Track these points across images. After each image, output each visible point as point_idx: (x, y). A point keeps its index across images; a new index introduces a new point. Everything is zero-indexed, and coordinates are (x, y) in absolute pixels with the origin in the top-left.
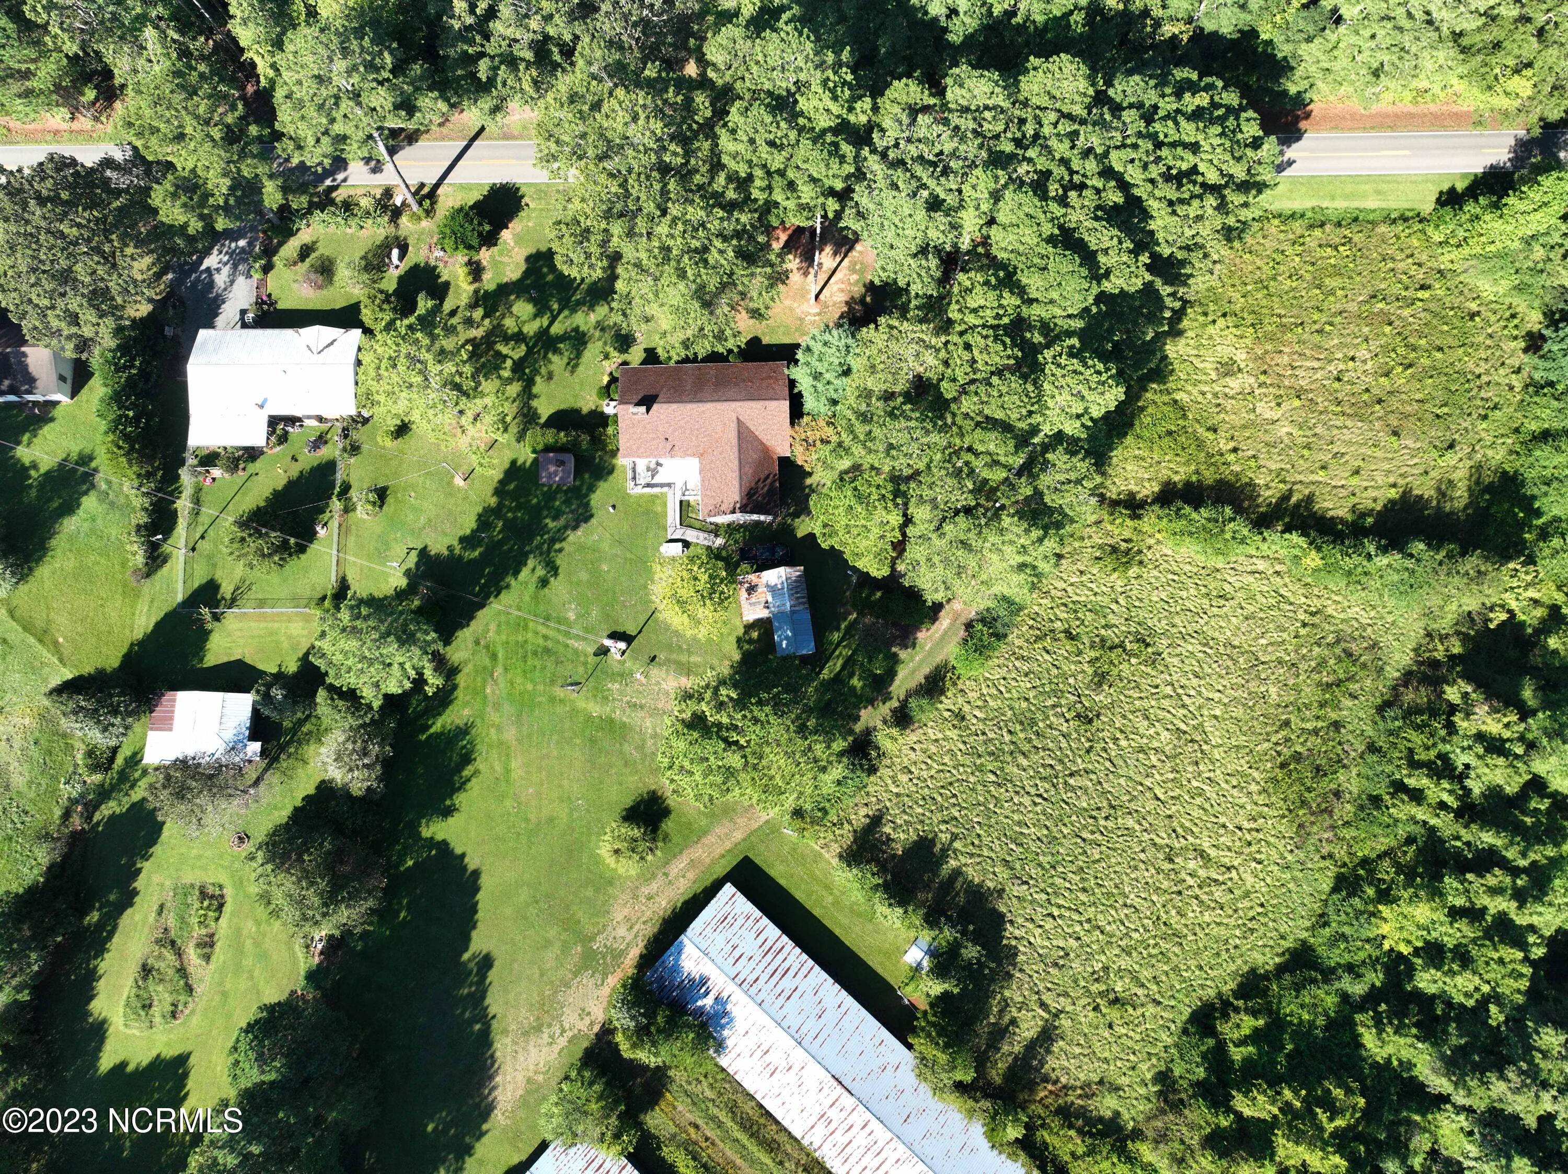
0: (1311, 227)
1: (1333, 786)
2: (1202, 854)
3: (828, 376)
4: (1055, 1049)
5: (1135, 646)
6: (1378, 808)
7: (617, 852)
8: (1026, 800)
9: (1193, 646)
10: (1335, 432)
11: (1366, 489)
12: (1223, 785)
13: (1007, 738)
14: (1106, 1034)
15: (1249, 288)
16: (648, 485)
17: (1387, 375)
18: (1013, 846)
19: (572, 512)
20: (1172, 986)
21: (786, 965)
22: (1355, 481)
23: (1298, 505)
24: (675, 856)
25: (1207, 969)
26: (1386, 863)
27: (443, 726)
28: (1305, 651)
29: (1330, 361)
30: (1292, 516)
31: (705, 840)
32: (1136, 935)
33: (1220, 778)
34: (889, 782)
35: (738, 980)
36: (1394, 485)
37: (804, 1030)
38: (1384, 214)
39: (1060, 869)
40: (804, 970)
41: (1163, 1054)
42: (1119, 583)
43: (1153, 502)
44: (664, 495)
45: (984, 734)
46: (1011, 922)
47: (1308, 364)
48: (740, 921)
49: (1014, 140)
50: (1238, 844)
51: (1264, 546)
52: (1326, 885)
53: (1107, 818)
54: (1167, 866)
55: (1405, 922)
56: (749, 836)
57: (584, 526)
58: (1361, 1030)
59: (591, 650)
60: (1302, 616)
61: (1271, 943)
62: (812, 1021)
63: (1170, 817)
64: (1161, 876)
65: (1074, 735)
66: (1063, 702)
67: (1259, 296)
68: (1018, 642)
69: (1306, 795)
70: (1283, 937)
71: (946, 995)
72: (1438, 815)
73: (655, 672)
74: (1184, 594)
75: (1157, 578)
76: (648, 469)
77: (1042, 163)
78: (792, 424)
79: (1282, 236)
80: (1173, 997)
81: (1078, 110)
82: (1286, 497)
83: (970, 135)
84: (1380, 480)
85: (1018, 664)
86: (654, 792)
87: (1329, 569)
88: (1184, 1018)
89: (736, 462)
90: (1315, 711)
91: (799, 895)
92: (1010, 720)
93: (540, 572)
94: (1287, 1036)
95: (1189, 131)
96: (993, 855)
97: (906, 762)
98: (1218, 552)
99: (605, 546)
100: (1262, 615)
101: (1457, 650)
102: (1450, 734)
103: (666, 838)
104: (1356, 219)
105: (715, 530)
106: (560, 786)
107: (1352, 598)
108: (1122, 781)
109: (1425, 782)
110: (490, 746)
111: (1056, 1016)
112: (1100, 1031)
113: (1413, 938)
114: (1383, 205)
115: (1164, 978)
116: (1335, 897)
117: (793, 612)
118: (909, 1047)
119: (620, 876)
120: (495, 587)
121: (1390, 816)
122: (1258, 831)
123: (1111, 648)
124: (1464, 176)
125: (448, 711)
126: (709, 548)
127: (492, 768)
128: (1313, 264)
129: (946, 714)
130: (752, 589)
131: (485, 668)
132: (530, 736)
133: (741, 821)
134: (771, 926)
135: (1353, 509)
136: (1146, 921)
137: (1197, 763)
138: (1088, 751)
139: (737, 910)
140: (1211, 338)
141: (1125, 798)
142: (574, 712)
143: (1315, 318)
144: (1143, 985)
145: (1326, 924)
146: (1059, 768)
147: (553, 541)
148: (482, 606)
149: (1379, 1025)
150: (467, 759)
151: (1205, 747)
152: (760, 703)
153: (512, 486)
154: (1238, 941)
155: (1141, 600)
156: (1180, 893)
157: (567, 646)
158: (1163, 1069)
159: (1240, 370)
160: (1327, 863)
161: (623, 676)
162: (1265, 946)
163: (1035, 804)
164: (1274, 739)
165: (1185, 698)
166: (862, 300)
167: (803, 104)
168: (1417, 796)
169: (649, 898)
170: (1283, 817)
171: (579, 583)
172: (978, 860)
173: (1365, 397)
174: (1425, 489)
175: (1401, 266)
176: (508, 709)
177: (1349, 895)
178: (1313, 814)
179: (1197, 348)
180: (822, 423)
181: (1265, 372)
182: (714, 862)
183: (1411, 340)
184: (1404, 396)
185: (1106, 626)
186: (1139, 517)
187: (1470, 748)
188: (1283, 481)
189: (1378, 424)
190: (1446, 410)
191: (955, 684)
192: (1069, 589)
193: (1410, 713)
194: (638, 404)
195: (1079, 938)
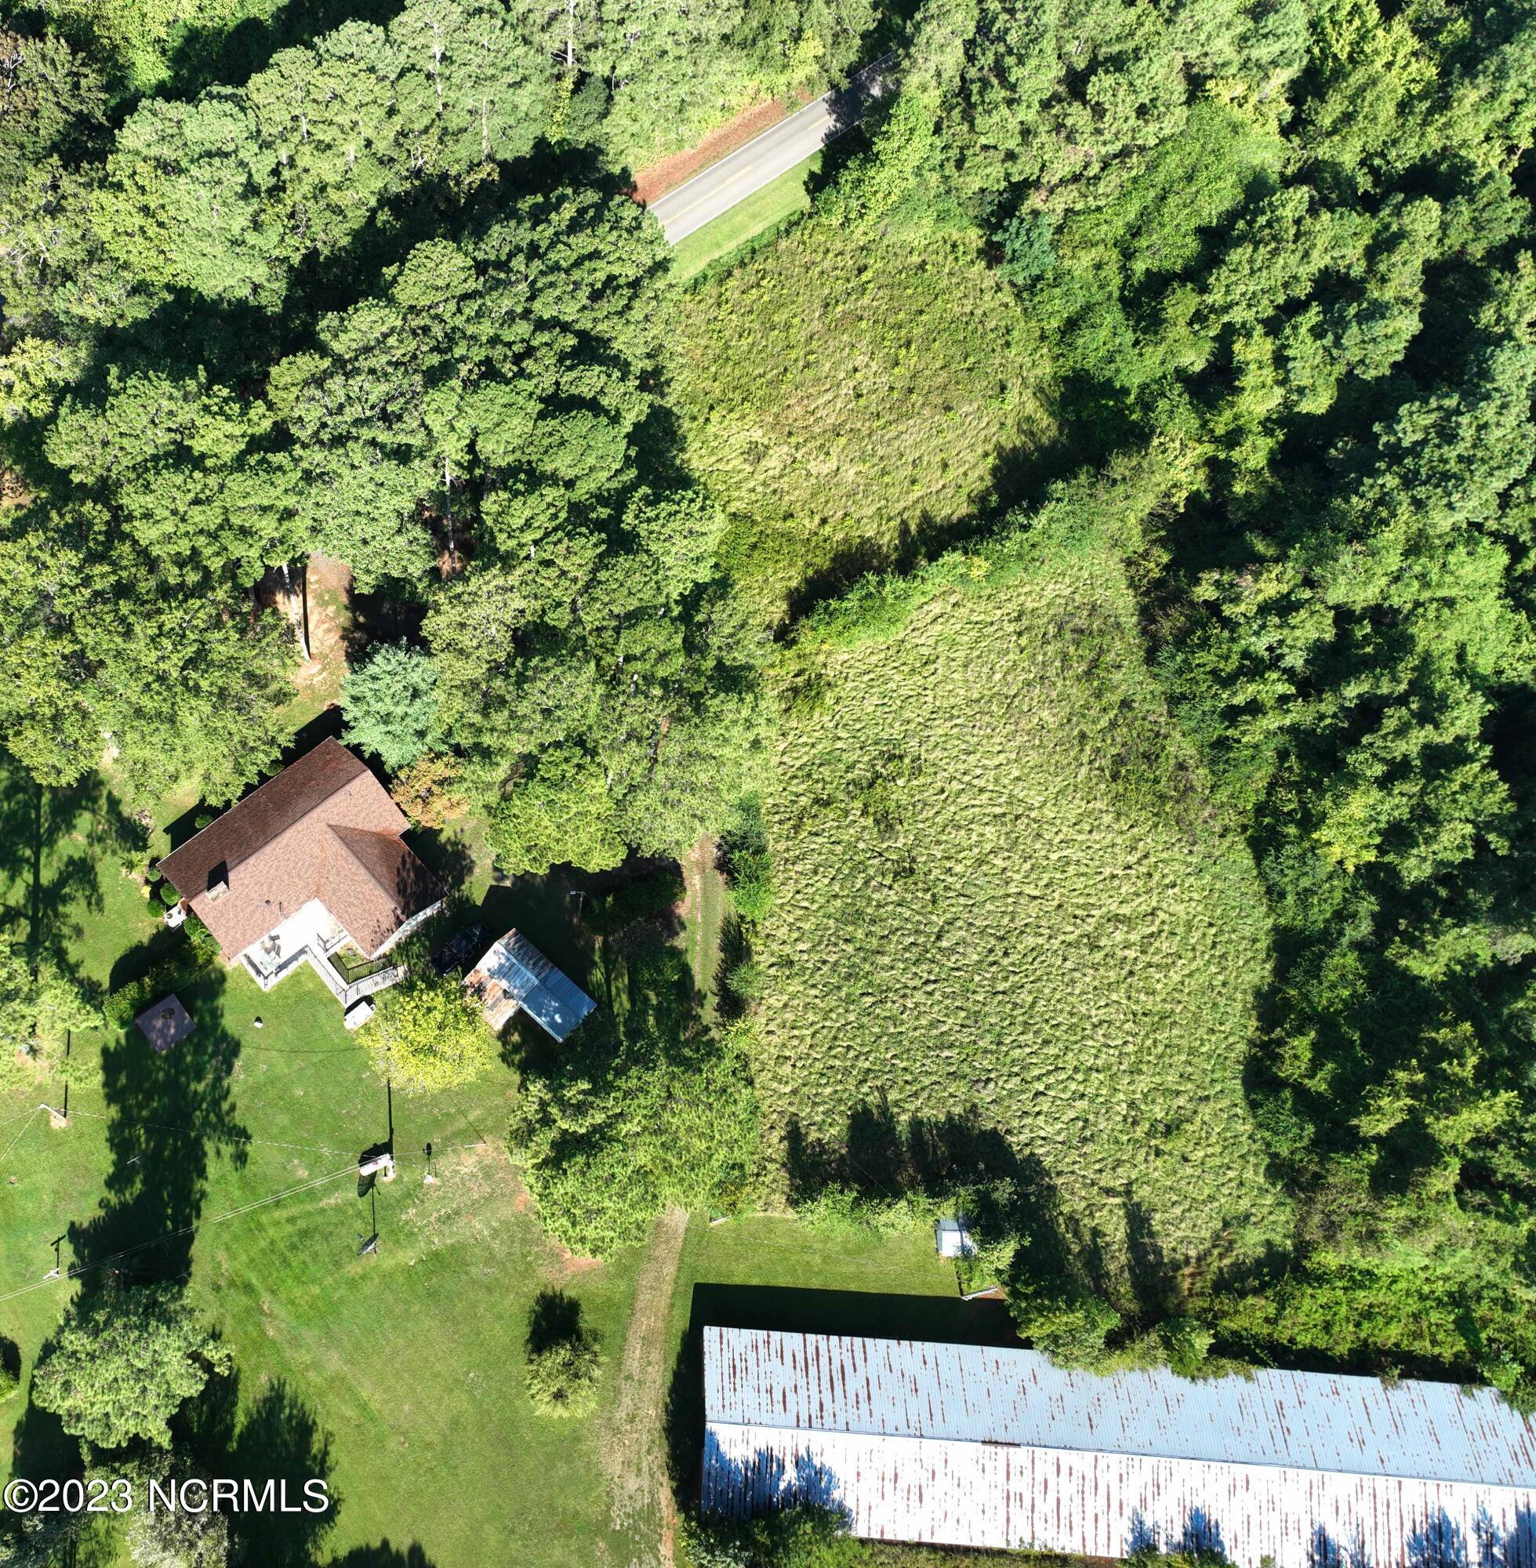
0: (721, 282)
1: (1172, 762)
2: (1117, 919)
3: (399, 711)
4: (1157, 1227)
5: (891, 766)
6: (1230, 749)
7: (559, 1396)
8: (919, 997)
9: (940, 729)
10: (896, 444)
11: (965, 474)
12: (1080, 838)
13: (850, 948)
14: (1189, 1171)
15: (713, 369)
16: (281, 967)
17: (897, 364)
18: (946, 1053)
19: (213, 1056)
20: (1204, 1071)
21: (836, 1365)
22: (951, 474)
23: (921, 531)
24: (622, 1349)
25: (1218, 1027)
26: (1282, 793)
27: (248, 1413)
28: (1040, 658)
29: (839, 385)
30: (924, 543)
31: (639, 1305)
32: (1130, 1048)
33: (1071, 833)
34: (775, 1085)
35: (804, 1423)
36: (986, 455)
37: (913, 1419)
38: (774, 230)
39: (1008, 1040)
40: (859, 1355)
41: (1255, 1147)
42: (826, 718)
43: (794, 619)
44: (306, 964)
45: (824, 962)
46: (1008, 1132)
47: (821, 401)
48: (751, 1357)
49: (432, 350)
50: (1140, 883)
51: (928, 586)
52: (1246, 860)
53: (1006, 954)
54: (1098, 956)
55: (1348, 830)
56: (681, 1260)
57: (238, 1064)
58: (1403, 962)
59: (353, 1194)
60: (1010, 628)
61: (1250, 954)
62: (913, 1402)
63: (1060, 906)
64: (1102, 971)
65: (909, 896)
66: (871, 872)
67: (728, 370)
68: (781, 846)
69: (1158, 787)
70: (1255, 941)
71: (1020, 1255)
72: (1288, 711)
73: (442, 1163)
74: (892, 685)
75: (855, 689)
76: (268, 951)
77: (478, 354)
78: (389, 791)
79: (703, 306)
80: (1213, 1081)
81: (472, 285)
82: (904, 530)
83: (390, 370)
84: (971, 458)
85: (799, 868)
86: (543, 1296)
87: (1000, 564)
88: (1241, 1092)
89: (363, 871)
90: (1097, 706)
91: (782, 1281)
92: (837, 929)
93: (228, 1150)
94: (1345, 1029)
95: (582, 242)
96: (935, 1078)
97: (775, 1052)
98: (892, 621)
99: (281, 1068)
100: (976, 653)
101: (1165, 558)
102: (1232, 631)
103: (596, 1336)
104: (754, 251)
105: (388, 962)
106: (436, 1375)
107: (1039, 579)
108: (989, 906)
109: (1251, 689)
110: (321, 1394)
111: (1128, 1193)
112: (1181, 1173)
113: (1366, 840)
114: (766, 224)
115: (1190, 1069)
116: (1267, 862)
117: (543, 981)
118: (1027, 1344)
119: (581, 1422)
120: (188, 1205)
121: (1247, 747)
122: (1146, 856)
123: (871, 785)
124: (812, 158)
125: (241, 1395)
126: (395, 986)
127: (342, 1418)
128: (751, 312)
129: (772, 971)
130: (479, 990)
131: (247, 1310)
132: (358, 1346)
133: (661, 1251)
134: (786, 1336)
135: (971, 500)
136: (1126, 1026)
137: (1039, 835)
138: (934, 902)
139: (739, 1349)
140: (716, 437)
141: (1006, 921)
142: (387, 1277)
143: (793, 356)
144: (1178, 1093)
145: (1282, 895)
146: (921, 940)
147: (216, 1103)
148: (190, 1239)
149: (1413, 942)
150: (305, 1429)
151: (1033, 814)
152: (620, 1072)
153: (123, 1080)
154: (1221, 978)
155: (859, 720)
156: (1131, 973)
157: (323, 1211)
158: (1267, 1161)
159: (767, 447)
160: (1230, 838)
161: (412, 1193)
162: (1247, 962)
163: (931, 994)
164: (1085, 760)
165: (975, 782)
166: (357, 625)
167: (198, 446)
168: (1254, 708)
169: (632, 1420)
170: (1156, 825)
171: (283, 1131)
172: (925, 1094)
173: (895, 395)
174: (1011, 439)
175: (827, 264)
176: (310, 1335)
177: (1278, 850)
178: (1178, 802)
179: (712, 453)
180: (423, 766)
181: (790, 434)
182: (669, 1322)
183: (891, 320)
184: (927, 373)
185: (849, 768)
186: (794, 642)
187: (1263, 627)
188: (890, 519)
189: (926, 412)
190: (971, 360)
191: (756, 934)
192: (785, 759)
193: (1181, 640)
194: (211, 886)
195: (1082, 1096)
